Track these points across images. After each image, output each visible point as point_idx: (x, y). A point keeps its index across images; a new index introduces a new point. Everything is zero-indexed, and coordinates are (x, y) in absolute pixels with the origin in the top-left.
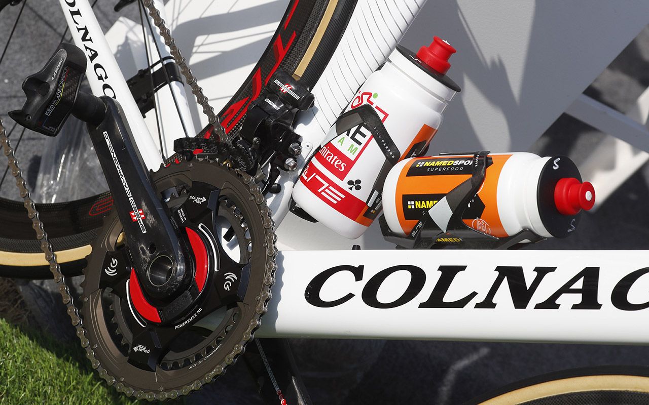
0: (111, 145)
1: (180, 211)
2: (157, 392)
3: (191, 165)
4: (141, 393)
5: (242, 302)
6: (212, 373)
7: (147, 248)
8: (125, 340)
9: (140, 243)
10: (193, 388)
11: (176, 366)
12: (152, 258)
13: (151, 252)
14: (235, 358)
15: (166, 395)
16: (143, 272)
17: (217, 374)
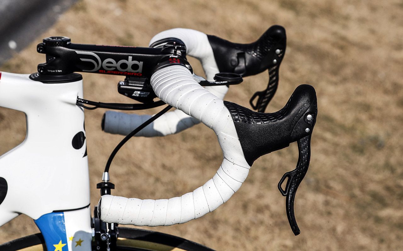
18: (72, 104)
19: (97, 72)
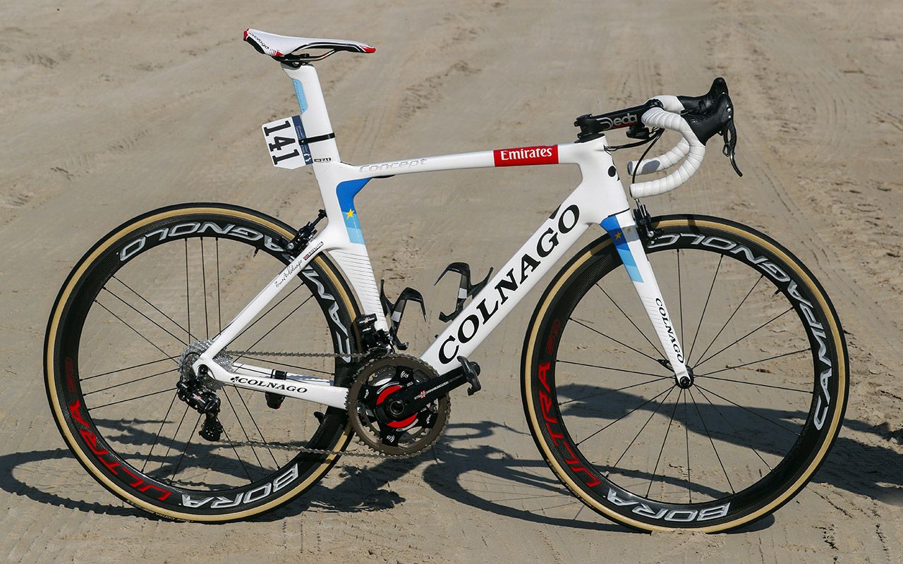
18: (601, 151)
19: (612, 129)
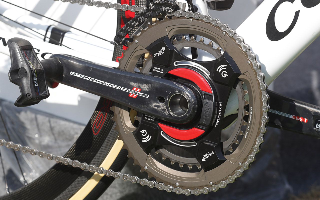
0: (81, 75)
1: (155, 69)
2: (239, 167)
3: (136, 41)
4: (230, 177)
5: (241, 74)
6: (262, 125)
7: (158, 103)
8: (190, 164)
9: (151, 104)
10: (259, 144)
11: (234, 147)
12: (166, 104)
13: (162, 102)
14: (267, 105)
15: (247, 163)
16: (168, 116)
17: (266, 122)
